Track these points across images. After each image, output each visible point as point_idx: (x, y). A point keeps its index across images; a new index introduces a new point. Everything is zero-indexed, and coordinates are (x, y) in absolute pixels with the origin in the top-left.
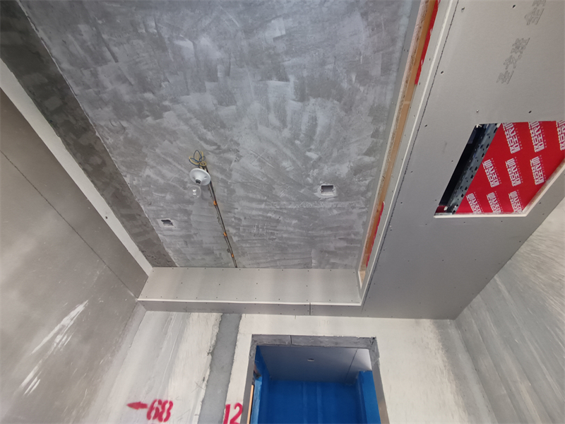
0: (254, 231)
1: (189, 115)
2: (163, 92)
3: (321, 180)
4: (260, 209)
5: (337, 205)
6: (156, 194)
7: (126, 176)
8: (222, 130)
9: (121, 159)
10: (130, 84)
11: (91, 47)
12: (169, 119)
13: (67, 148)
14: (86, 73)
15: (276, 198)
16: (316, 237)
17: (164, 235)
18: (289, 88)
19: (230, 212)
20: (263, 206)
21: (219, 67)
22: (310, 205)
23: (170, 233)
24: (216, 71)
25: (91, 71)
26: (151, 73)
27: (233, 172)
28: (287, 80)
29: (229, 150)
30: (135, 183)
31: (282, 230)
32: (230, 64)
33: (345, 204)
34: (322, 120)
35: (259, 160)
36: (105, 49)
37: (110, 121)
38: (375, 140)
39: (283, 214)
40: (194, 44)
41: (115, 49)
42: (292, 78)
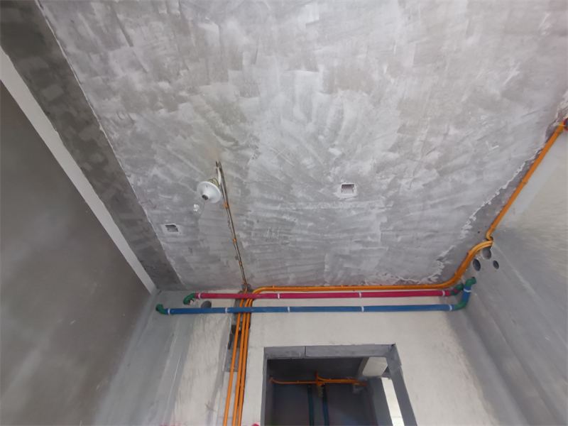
0: (267, 235)
1: (207, 107)
2: (180, 81)
3: (342, 178)
4: (275, 211)
5: (356, 205)
6: (162, 197)
7: (129, 176)
8: (242, 125)
9: (126, 157)
10: (145, 71)
11: (104, 29)
12: (185, 112)
13: (64, 144)
14: (95, 58)
15: (293, 199)
16: (331, 240)
17: (167, 242)
18: (318, 79)
19: (242, 215)
20: (278, 208)
21: (245, 54)
22: (328, 205)
23: (174, 240)
24: (241, 59)
25: (101, 56)
26: (168, 59)
27: (250, 171)
28: (316, 70)
29: (247, 147)
30: (140, 184)
31: (296, 234)
32: (257, 51)
33: (365, 204)
34: (349, 114)
35: (279, 158)
36: (119, 31)
37: (117, 113)
38: (401, 135)
39: (298, 216)
40: (220, 28)
41: (131, 32)
42: (322, 68)
